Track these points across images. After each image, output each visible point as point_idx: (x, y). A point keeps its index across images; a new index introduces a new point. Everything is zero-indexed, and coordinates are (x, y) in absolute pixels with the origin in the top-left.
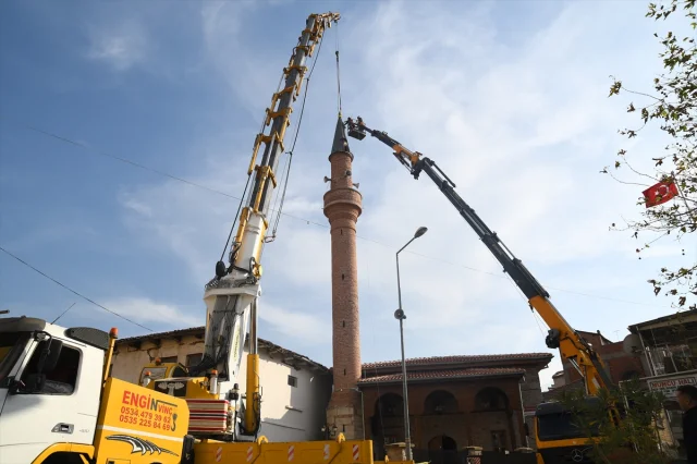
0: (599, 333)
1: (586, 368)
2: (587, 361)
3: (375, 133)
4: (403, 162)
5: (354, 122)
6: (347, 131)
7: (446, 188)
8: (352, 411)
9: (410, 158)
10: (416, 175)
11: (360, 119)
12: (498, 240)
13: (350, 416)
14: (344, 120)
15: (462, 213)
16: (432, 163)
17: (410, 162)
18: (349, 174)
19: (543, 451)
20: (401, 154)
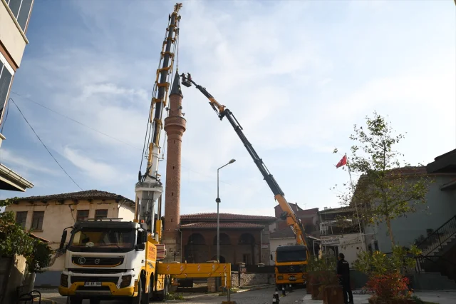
0: (296, 205)
1: (297, 230)
2: (298, 228)
3: (199, 87)
4: (215, 109)
5: (186, 76)
6: (181, 80)
7: (238, 130)
8: (174, 241)
9: (219, 107)
10: (221, 117)
11: (189, 75)
12: (262, 162)
13: (174, 244)
14: (180, 74)
15: (245, 146)
16: (231, 113)
17: (218, 110)
18: (181, 108)
19: (278, 267)
20: (213, 104)
